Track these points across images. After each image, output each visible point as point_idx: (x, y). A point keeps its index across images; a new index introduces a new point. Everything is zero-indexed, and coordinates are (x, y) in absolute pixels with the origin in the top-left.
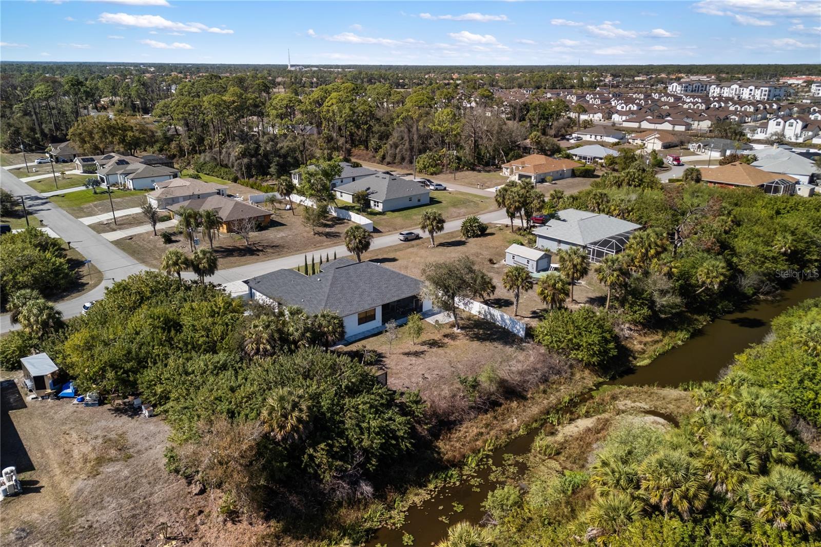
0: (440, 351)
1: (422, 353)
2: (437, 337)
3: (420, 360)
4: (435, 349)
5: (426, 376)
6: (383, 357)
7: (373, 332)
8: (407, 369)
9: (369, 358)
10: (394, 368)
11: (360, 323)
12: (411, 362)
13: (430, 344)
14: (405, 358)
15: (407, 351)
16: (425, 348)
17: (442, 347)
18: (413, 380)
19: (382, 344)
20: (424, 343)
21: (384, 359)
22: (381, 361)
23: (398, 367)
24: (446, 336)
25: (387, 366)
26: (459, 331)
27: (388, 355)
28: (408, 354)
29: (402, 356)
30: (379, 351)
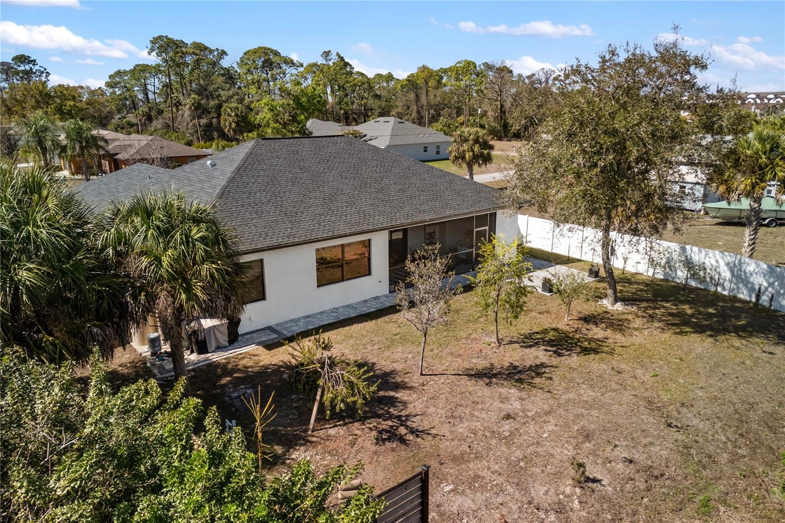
0: (594, 363)
1: (537, 370)
2: (565, 322)
3: (537, 402)
4: (574, 360)
5: (592, 471)
6: (398, 387)
7: (365, 310)
8: (500, 438)
9: (342, 389)
10: (444, 430)
11: (322, 282)
12: (508, 408)
13: (551, 343)
14: (479, 389)
15: (481, 364)
16: (539, 355)
17: (596, 351)
18: (539, 492)
19: (391, 343)
20: (529, 341)
21: (401, 395)
22: (392, 401)
23: (461, 429)
24: (587, 319)
25: (415, 423)
26: (619, 306)
27: (415, 379)
28: (487, 375)
29: (469, 385)
30: (384, 363)
